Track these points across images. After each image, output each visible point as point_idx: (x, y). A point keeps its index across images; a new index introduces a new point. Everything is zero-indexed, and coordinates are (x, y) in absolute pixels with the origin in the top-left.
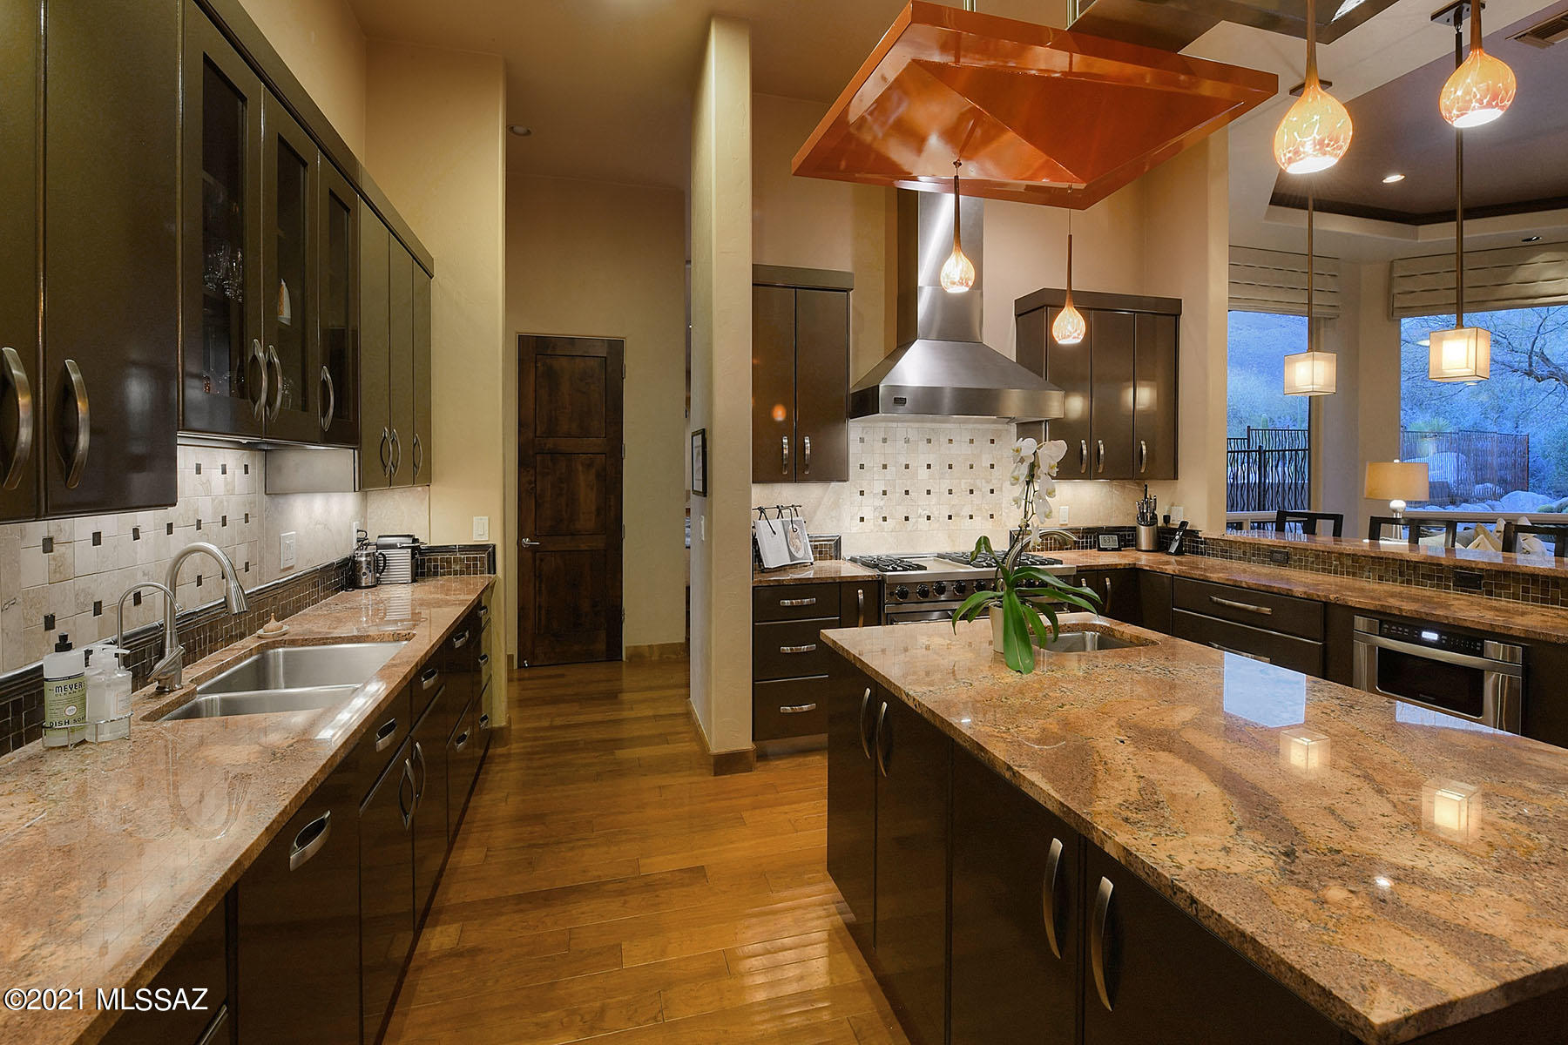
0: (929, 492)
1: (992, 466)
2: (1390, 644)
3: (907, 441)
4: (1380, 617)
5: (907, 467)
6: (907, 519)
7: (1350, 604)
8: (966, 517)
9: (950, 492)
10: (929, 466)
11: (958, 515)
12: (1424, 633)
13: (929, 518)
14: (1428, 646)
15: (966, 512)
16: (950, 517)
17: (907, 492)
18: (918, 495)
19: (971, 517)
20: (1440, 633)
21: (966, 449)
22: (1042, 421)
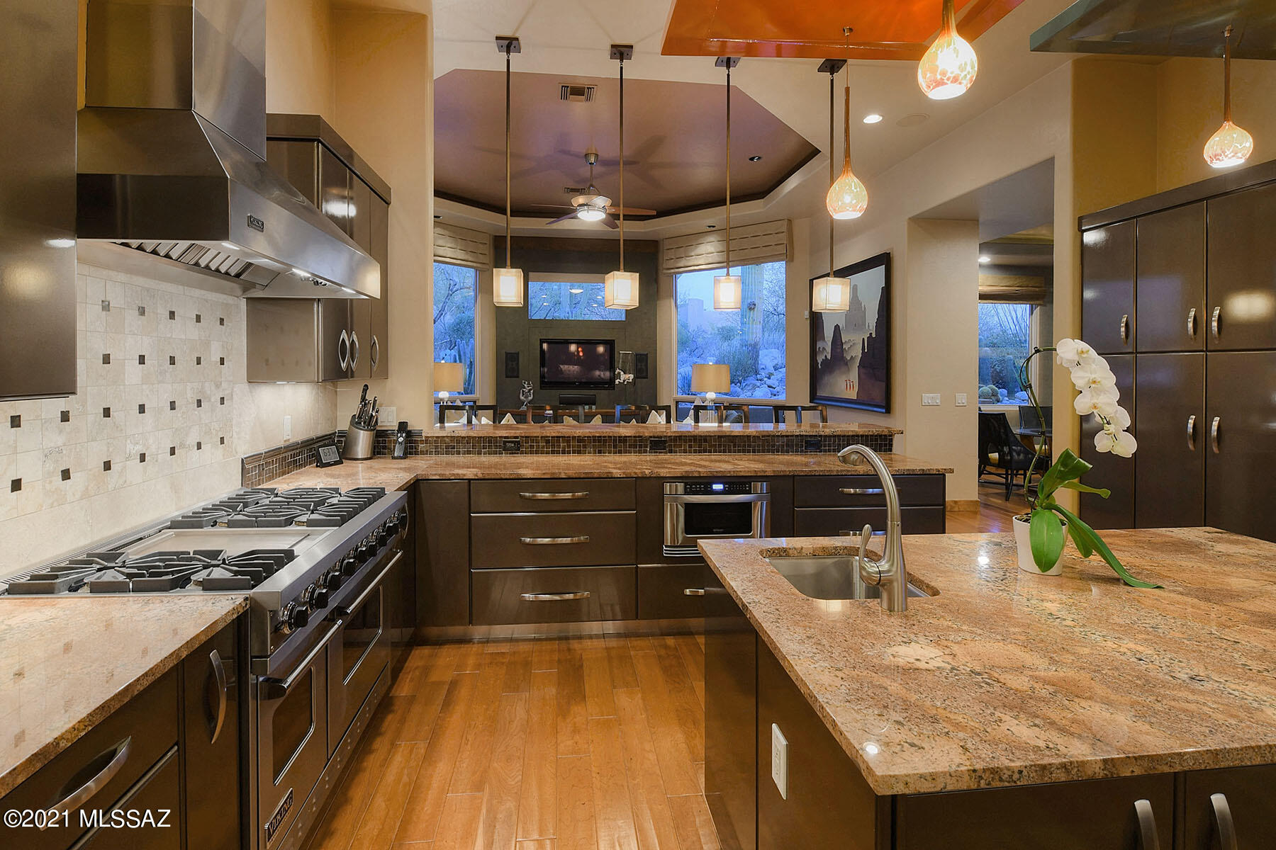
0: (142, 409)
1: (222, 361)
2: (693, 500)
3: (106, 307)
4: (685, 481)
5: (106, 359)
6: (107, 466)
7: (662, 475)
8: (193, 446)
9: (173, 406)
10: (142, 360)
11: (182, 445)
12: (714, 486)
13: (143, 458)
14: (719, 496)
15: (193, 441)
16: (173, 451)
17: (107, 412)
18: (124, 414)
19: (199, 446)
20: (724, 483)
21: (193, 332)
22: (315, 299)
